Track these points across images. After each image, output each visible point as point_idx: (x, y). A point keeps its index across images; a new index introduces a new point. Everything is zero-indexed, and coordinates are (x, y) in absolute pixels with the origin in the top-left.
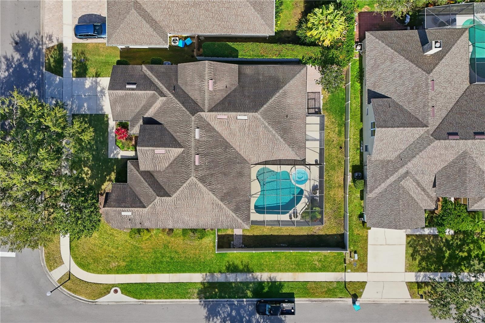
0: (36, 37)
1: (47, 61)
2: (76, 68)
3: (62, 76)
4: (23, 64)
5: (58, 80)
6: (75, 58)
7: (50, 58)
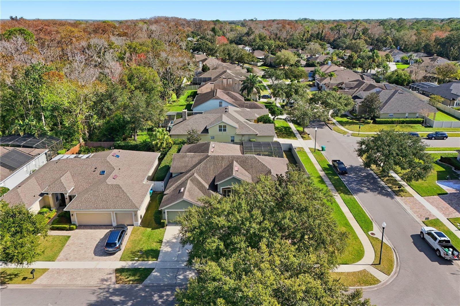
0: (97, 294)
1: (131, 282)
2: (147, 258)
3: (153, 269)
5: (156, 273)
6: (136, 259)
7: (128, 279)
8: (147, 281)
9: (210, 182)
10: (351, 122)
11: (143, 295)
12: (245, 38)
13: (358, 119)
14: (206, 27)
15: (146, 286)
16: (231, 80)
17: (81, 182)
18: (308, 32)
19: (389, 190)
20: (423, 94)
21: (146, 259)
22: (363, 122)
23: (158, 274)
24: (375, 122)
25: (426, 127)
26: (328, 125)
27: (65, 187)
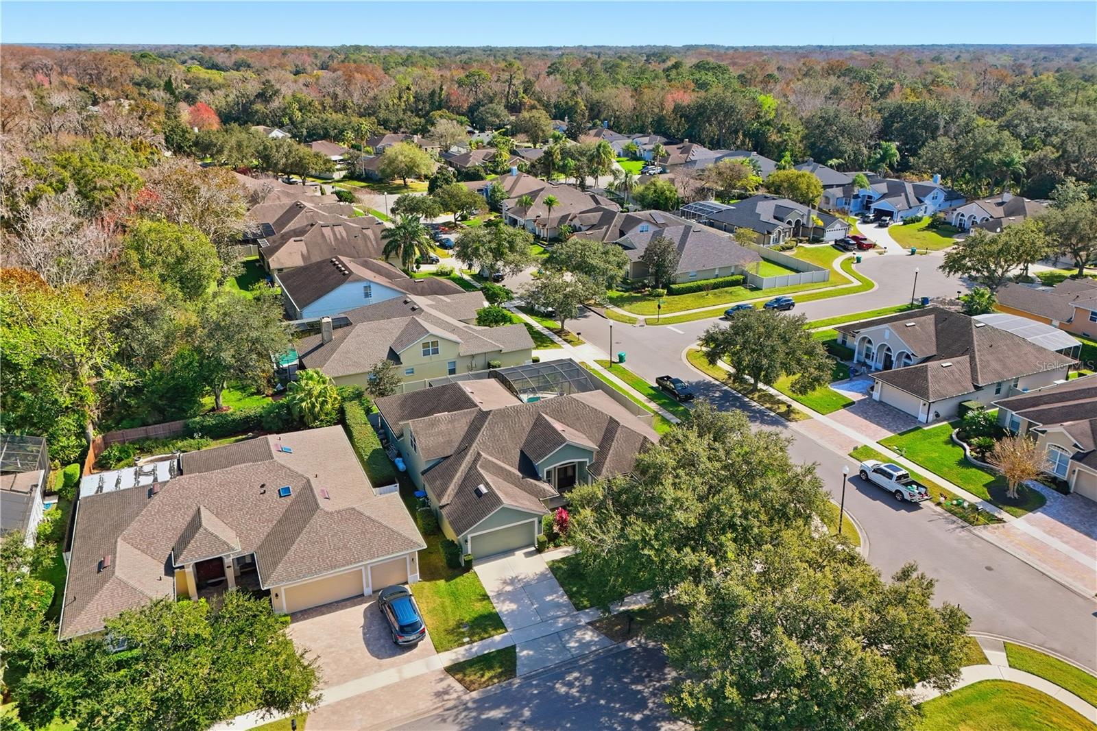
0: (451, 719)
1: (496, 681)
2: (486, 632)
3: (514, 647)
4: (523, 718)
5: (525, 653)
6: (467, 639)
7: (486, 678)
8: (521, 670)
9: (517, 464)
10: (628, 297)
11: (536, 692)
12: (258, 106)
13: (637, 290)
14: (118, 74)
15: (528, 678)
16: (341, 229)
17: (245, 523)
18: (408, 89)
19: (773, 414)
20: (711, 225)
21: (486, 636)
22: (649, 295)
23: (531, 653)
24: (671, 293)
25: (753, 289)
26: (592, 308)
27: (225, 542)
